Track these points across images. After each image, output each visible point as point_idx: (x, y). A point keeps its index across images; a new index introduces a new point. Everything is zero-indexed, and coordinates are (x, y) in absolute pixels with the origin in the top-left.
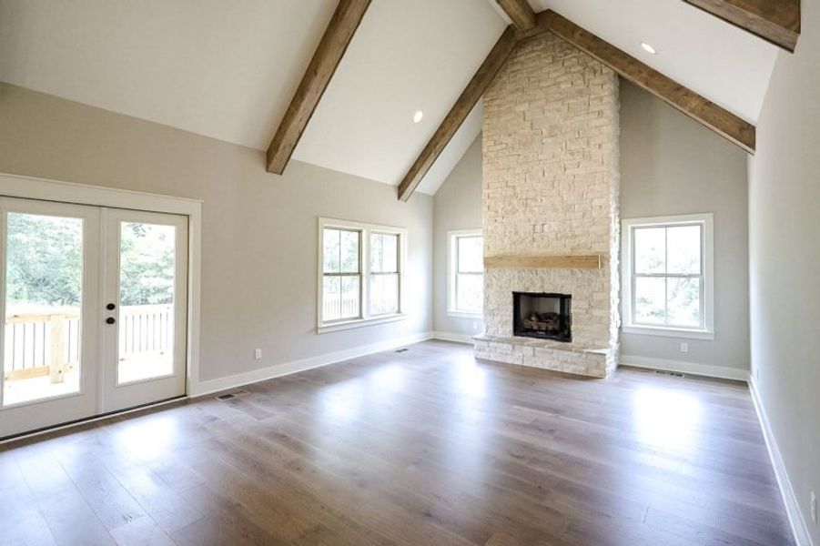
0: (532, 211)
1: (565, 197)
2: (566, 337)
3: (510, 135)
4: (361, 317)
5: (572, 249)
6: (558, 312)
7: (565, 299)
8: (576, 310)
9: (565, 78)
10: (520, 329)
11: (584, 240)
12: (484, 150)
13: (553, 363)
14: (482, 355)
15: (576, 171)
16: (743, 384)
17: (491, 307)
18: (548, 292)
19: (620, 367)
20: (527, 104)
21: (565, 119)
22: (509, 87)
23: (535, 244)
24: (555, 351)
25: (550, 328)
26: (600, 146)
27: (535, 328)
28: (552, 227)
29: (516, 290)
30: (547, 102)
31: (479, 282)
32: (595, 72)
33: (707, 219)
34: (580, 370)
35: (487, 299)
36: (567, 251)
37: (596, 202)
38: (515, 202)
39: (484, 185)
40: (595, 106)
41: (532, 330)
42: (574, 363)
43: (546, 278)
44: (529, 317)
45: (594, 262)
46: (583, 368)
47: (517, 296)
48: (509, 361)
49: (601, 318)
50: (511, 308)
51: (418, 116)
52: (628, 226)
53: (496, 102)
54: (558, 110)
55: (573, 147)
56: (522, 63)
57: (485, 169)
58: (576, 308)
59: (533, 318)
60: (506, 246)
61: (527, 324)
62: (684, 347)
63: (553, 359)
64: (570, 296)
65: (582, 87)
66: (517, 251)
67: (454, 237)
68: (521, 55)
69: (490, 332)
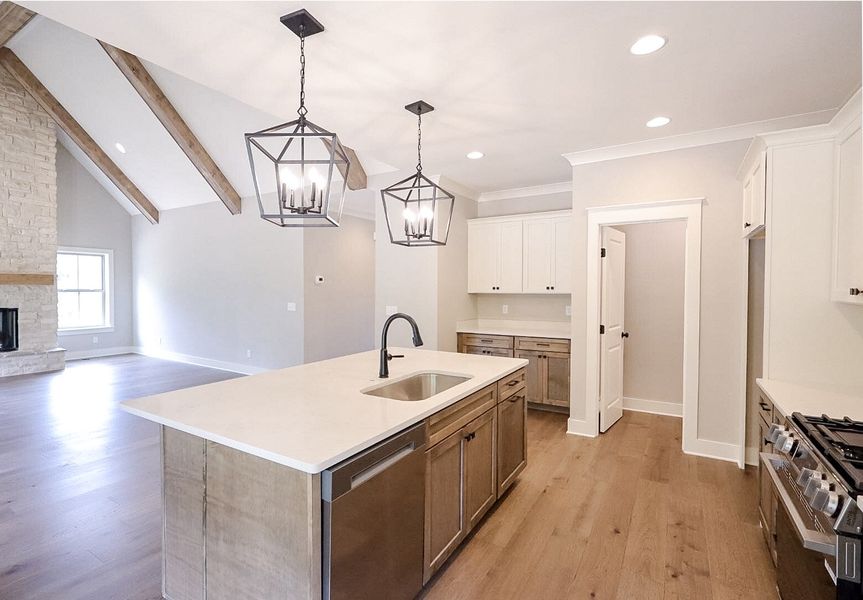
1: (10, 221)
5: (20, 268)
7: (8, 313)
8: (25, 322)
9: (9, 111)
11: (31, 261)
13: (16, 368)
15: (21, 200)
21: (11, 149)
24: (13, 359)
26: (47, 186)
32: (41, 123)
33: (107, 253)
34: (43, 367)
36: (13, 270)
37: (43, 231)
40: (42, 151)
42: (36, 364)
45: (49, 279)
46: (45, 366)
54: (1, 137)
55: (19, 178)
63: (12, 366)
64: (16, 310)
65: (28, 129)
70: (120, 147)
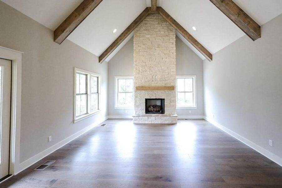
0: (152, 71)
1: (163, 68)
2: (163, 112)
3: (144, 44)
4: (87, 113)
5: (165, 84)
6: (160, 105)
7: (162, 100)
8: (167, 104)
9: (162, 30)
10: (147, 111)
11: (168, 81)
12: (134, 48)
13: (163, 121)
14: (136, 122)
15: (166, 60)
17: (137, 104)
18: (157, 98)
20: (150, 35)
21: (163, 43)
22: (144, 28)
23: (153, 82)
24: (162, 117)
25: (158, 110)
26: (173, 53)
27: (152, 110)
28: (159, 77)
29: (147, 98)
30: (157, 36)
32: (171, 31)
33: (194, 77)
35: (136, 101)
36: (163, 85)
37: (172, 70)
38: (146, 68)
39: (134, 60)
40: (171, 41)
41: (151, 111)
42: (168, 120)
43: (157, 94)
44: (150, 107)
45: (172, 88)
46: (171, 121)
47: (146, 100)
48: (147, 122)
49: (173, 105)
50: (145, 104)
51: (115, 31)
53: (139, 32)
54: (160, 40)
55: (165, 52)
56: (147, 21)
57: (134, 55)
58: (166, 103)
59: (152, 107)
60: (142, 83)
61: (150, 109)
62: (190, 112)
63: (162, 120)
64: (164, 99)
65: (167, 34)
66: (147, 85)
67: (117, 79)
68: (148, 19)
69: (137, 113)
70: (194, 28)
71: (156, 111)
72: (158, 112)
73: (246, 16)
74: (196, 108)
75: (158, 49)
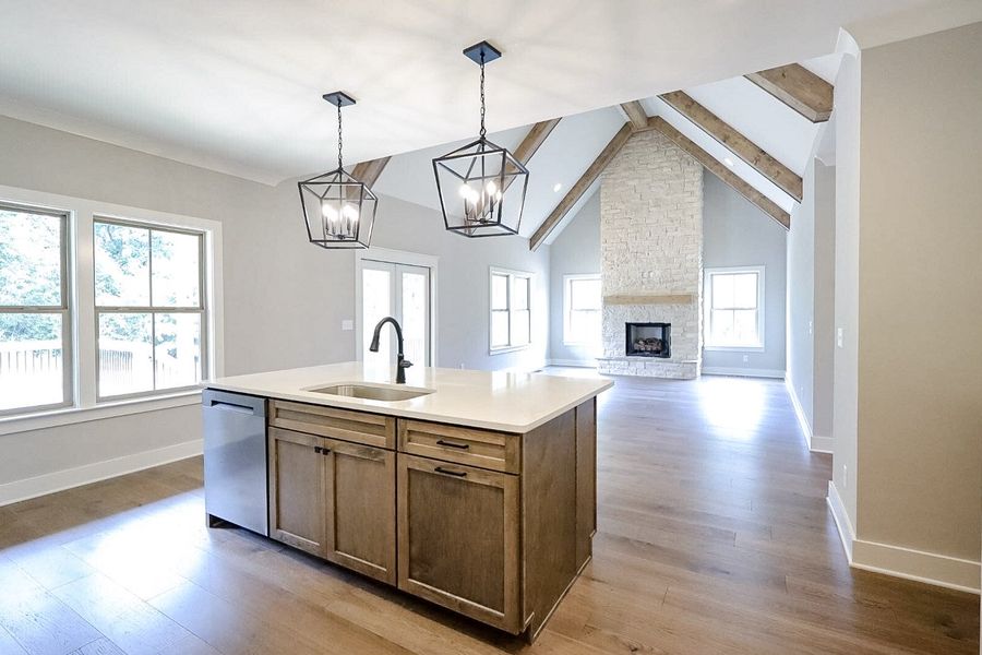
0: (641, 262)
1: (667, 252)
2: (667, 355)
3: (624, 203)
4: (509, 345)
5: (672, 291)
6: (660, 337)
7: (665, 327)
8: (674, 335)
9: (667, 164)
10: (631, 350)
11: (680, 284)
13: (661, 372)
14: (605, 371)
15: (674, 234)
16: (783, 379)
17: (608, 335)
18: (653, 322)
19: (702, 374)
20: (637, 180)
21: (667, 195)
22: (624, 165)
23: (644, 287)
25: (655, 349)
26: (692, 216)
27: (643, 350)
28: (657, 273)
29: (628, 321)
30: (654, 181)
31: (598, 317)
33: (761, 270)
34: (679, 374)
35: (605, 328)
36: (668, 292)
37: (689, 257)
38: (628, 255)
39: (602, 240)
40: (688, 187)
41: (641, 351)
43: (652, 312)
44: (637, 341)
45: (689, 299)
47: (628, 326)
48: (626, 373)
49: (692, 339)
50: (625, 335)
51: (558, 187)
52: (708, 274)
53: (612, 176)
54: (662, 187)
55: (673, 216)
56: (633, 148)
57: (602, 228)
58: (673, 333)
59: (641, 342)
60: (621, 289)
61: (636, 347)
62: (745, 358)
63: (659, 370)
64: (669, 324)
65: (679, 173)
66: (630, 292)
67: (568, 280)
68: (633, 142)
69: (608, 353)
70: (728, 162)
71: (651, 351)
72: (656, 353)
73: (772, 161)
74: (763, 351)
75: (654, 209)
